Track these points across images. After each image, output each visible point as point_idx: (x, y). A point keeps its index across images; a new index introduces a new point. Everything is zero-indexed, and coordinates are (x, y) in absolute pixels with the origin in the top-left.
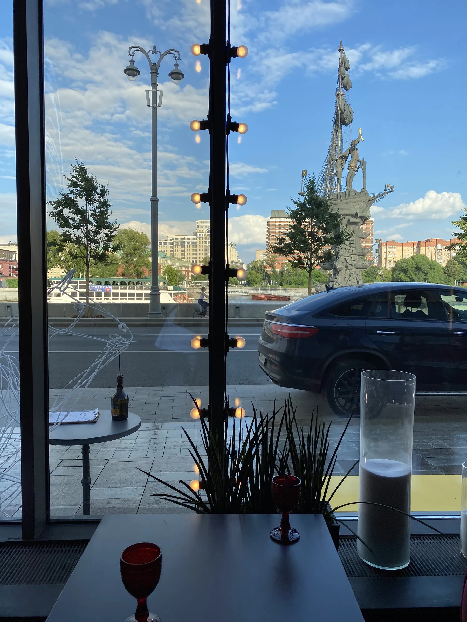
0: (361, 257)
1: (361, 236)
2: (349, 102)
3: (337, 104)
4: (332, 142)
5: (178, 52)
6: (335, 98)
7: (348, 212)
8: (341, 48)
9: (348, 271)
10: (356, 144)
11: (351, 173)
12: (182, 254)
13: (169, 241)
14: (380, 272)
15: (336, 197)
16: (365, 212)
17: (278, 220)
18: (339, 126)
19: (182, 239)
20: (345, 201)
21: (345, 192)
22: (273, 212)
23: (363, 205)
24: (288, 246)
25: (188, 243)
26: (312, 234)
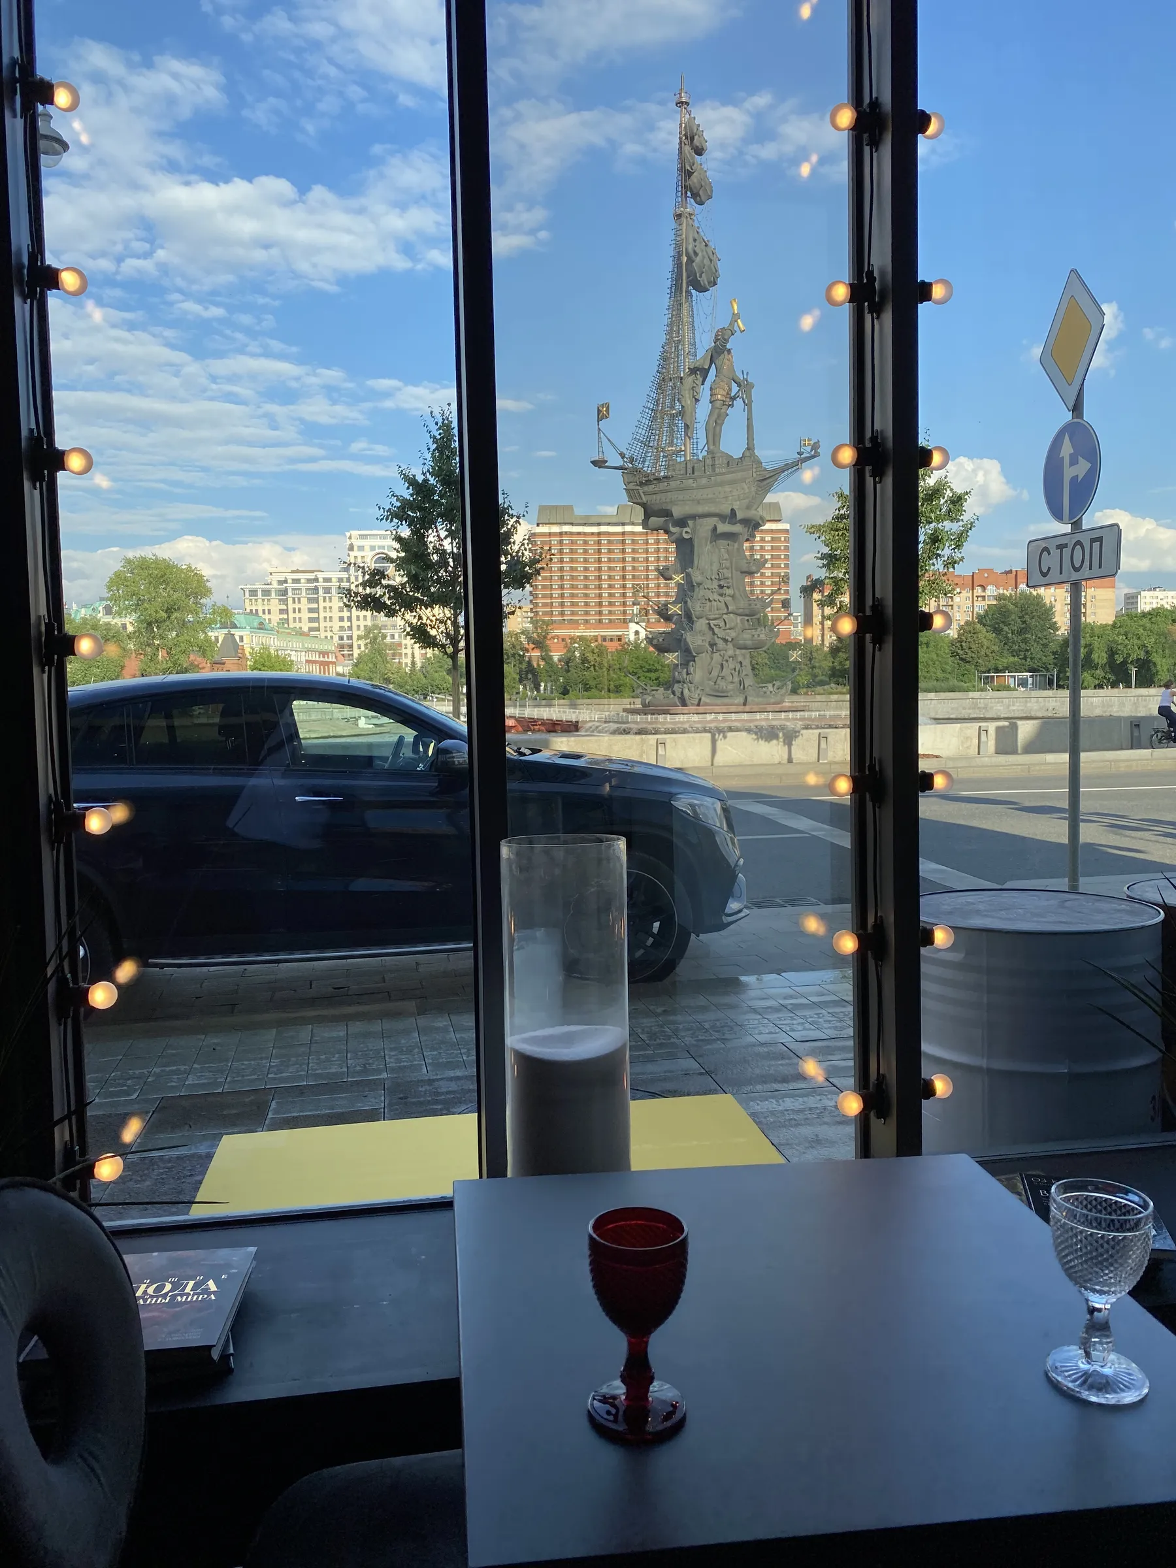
0: (748, 620)
1: (745, 569)
2: (706, 234)
3: (678, 239)
4: (669, 333)
6: (674, 225)
7: (712, 509)
8: (684, 100)
9: (716, 656)
10: (726, 337)
11: (717, 411)
12: (311, 620)
13: (275, 585)
15: (682, 472)
16: (755, 507)
17: (555, 529)
18: (684, 294)
19: (309, 581)
20: (704, 481)
21: (704, 458)
22: (543, 509)
23: (747, 491)
25: (327, 590)
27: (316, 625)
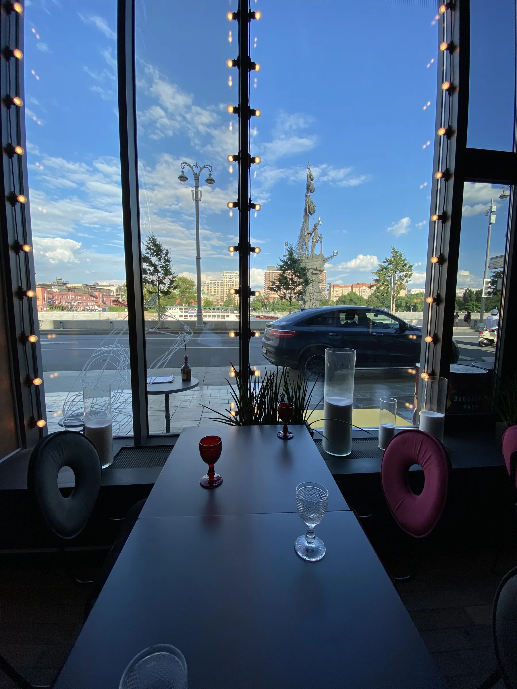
0: (319, 294)
1: (319, 282)
2: (313, 200)
3: (306, 202)
4: (303, 225)
5: (210, 166)
6: (305, 198)
7: (312, 267)
8: (309, 167)
9: (311, 302)
10: (317, 226)
11: (314, 244)
12: (214, 292)
13: (206, 284)
14: (330, 303)
16: (322, 267)
17: (271, 271)
18: (307, 215)
19: (214, 283)
20: (310, 261)
22: (268, 267)
23: (320, 263)
24: (278, 286)
25: (218, 285)
26: (291, 279)
27: (215, 293)
